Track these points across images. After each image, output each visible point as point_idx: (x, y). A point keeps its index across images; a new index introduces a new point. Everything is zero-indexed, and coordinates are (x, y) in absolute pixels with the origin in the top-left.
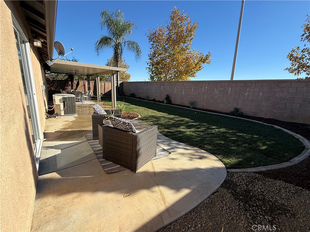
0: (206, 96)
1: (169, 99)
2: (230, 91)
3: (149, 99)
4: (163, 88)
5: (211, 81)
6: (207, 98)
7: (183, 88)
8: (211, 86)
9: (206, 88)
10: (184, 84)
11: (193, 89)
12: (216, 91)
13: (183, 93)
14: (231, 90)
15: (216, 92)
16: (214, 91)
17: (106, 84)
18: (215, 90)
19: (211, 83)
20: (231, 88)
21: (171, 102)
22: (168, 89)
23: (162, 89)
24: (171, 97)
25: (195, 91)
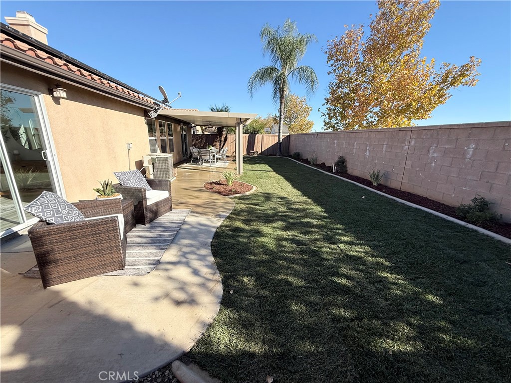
0: (409, 163)
1: (345, 164)
2: (471, 153)
3: (318, 163)
4: (337, 145)
5: (425, 127)
6: (412, 167)
7: (367, 143)
8: (423, 139)
9: (413, 143)
10: (370, 135)
11: (385, 146)
12: (434, 152)
13: (368, 154)
14: (475, 149)
15: (434, 154)
16: (428, 152)
17: (265, 138)
18: (433, 148)
19: (424, 132)
20: (477, 145)
21: (347, 171)
22: (344, 146)
23: (335, 145)
24: (348, 161)
25: (389, 150)
